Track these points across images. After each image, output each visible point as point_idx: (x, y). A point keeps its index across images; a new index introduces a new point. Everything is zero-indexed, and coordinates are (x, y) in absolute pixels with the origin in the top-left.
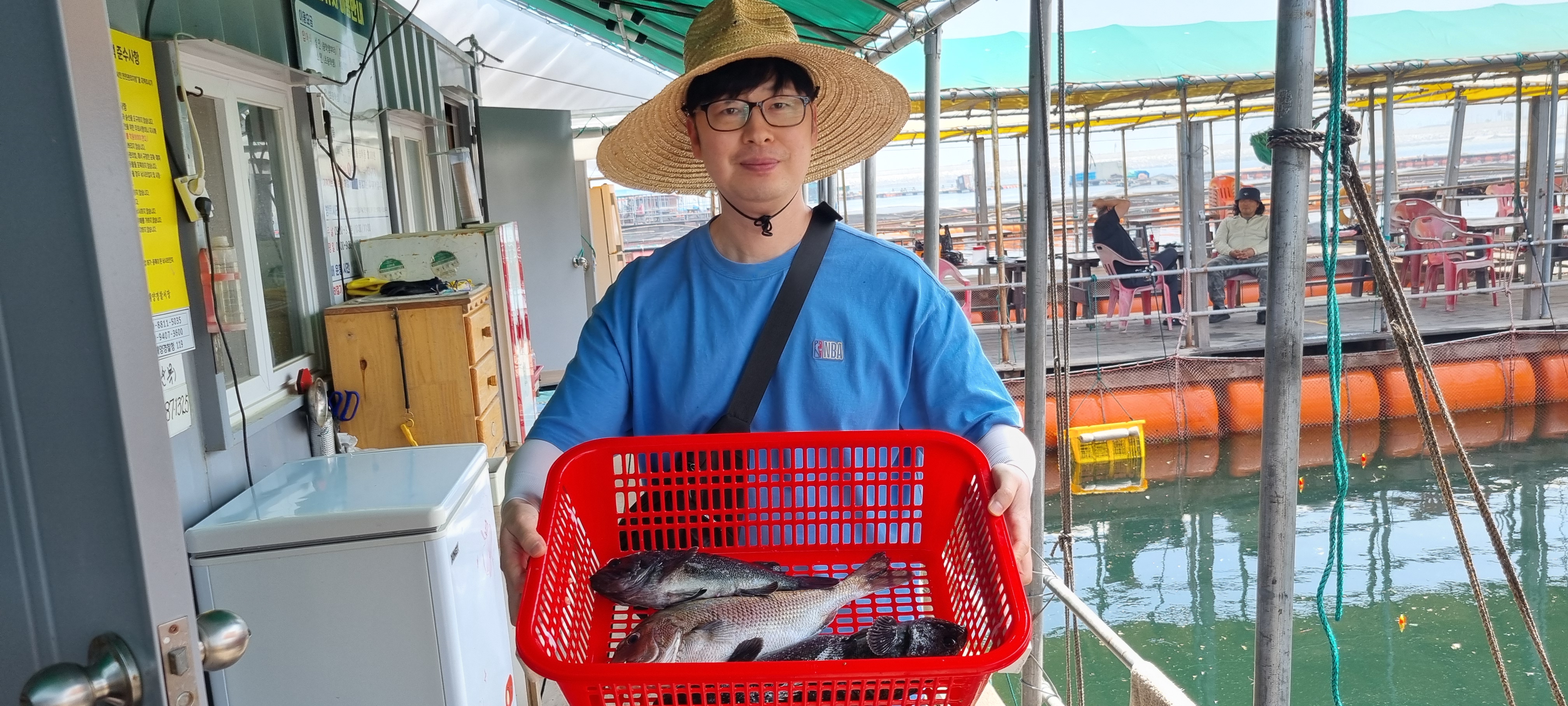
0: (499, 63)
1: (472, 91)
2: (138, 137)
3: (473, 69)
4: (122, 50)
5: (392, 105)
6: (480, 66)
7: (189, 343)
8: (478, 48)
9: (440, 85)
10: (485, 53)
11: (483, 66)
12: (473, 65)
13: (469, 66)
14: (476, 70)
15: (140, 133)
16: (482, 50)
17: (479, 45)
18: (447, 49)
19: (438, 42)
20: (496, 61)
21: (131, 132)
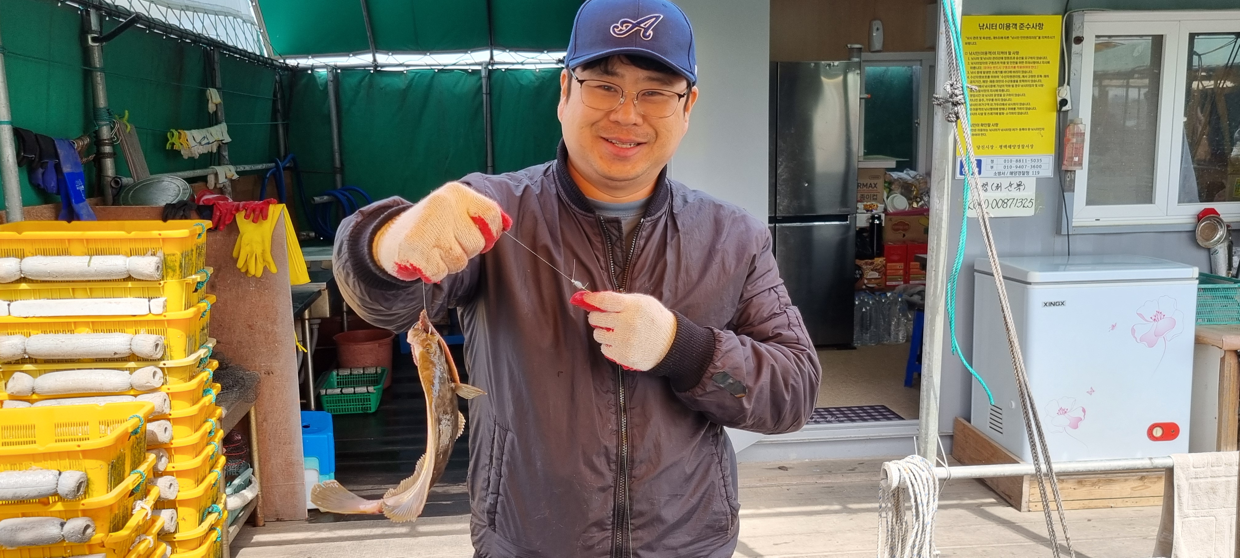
2: (1027, 67)
4: (1026, 24)
7: (1047, 172)
21: (1019, 65)
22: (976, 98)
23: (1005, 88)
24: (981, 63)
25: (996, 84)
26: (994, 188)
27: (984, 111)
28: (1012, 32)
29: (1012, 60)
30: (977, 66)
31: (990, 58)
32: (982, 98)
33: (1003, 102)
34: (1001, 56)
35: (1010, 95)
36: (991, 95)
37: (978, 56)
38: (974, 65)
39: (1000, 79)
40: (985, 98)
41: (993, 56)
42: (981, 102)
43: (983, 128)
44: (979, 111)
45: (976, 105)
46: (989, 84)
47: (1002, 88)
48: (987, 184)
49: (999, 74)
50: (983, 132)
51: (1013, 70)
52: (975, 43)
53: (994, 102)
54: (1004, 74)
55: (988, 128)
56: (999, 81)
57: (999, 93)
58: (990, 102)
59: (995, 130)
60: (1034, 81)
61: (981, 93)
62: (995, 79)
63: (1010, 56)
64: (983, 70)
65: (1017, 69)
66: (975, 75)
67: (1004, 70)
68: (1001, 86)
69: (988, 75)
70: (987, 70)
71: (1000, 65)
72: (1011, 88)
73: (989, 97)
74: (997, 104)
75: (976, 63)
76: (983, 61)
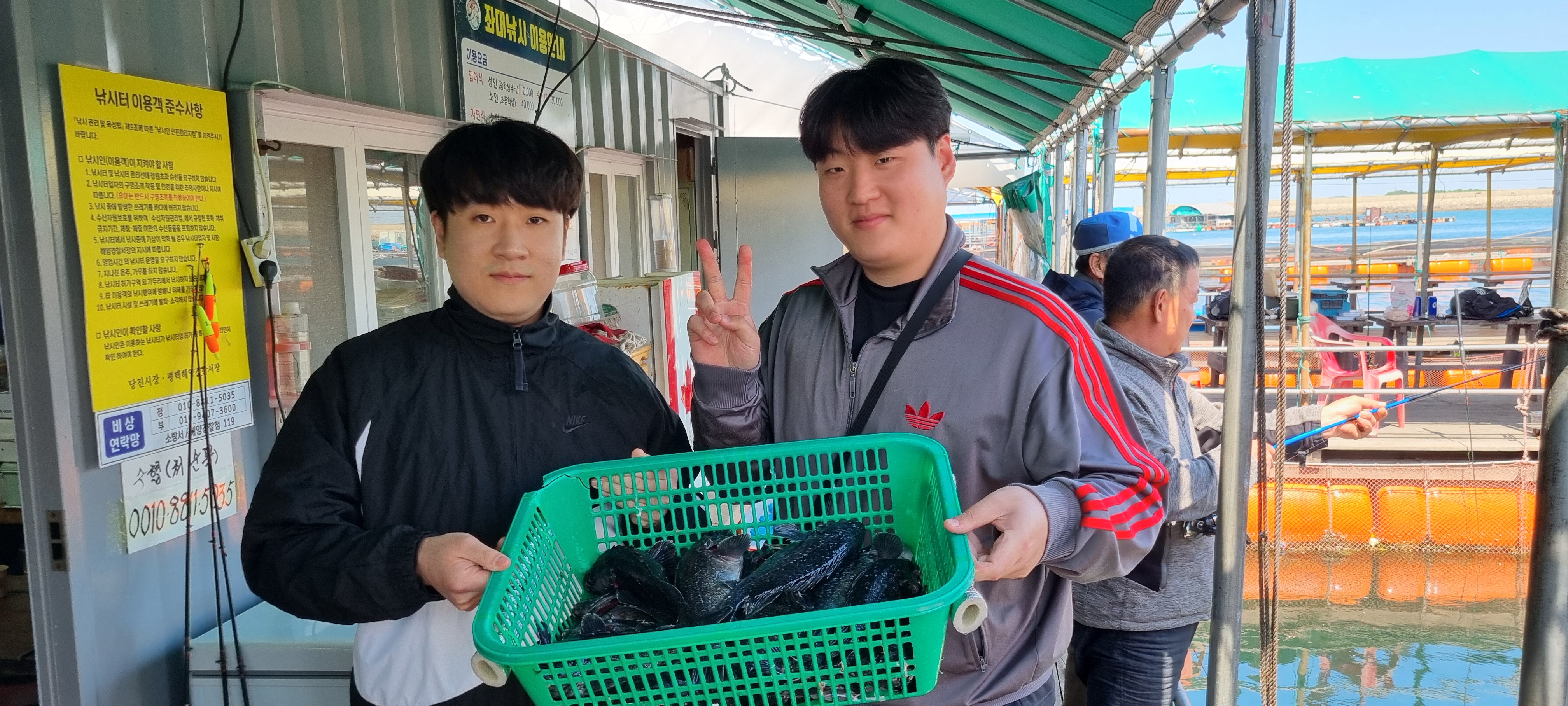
0: (749, 92)
1: (717, 124)
2: (189, 198)
3: (720, 99)
4: (175, 103)
5: (600, 142)
6: (730, 95)
7: (245, 419)
8: (729, 77)
9: (671, 117)
10: (736, 82)
11: (733, 95)
12: (721, 94)
13: (715, 96)
14: (724, 99)
15: (195, 193)
16: (732, 79)
17: (730, 74)
18: (685, 79)
19: (672, 74)
20: (745, 90)
21: (177, 192)
22: (115, 267)
23: (162, 244)
24: (111, 184)
25: (144, 234)
26: (171, 471)
27: (132, 299)
28: (156, 117)
29: (165, 182)
30: (105, 190)
31: (125, 174)
32: (125, 267)
33: (163, 275)
34: (145, 169)
35: (171, 259)
36: (141, 260)
37: (103, 167)
38: (99, 189)
39: (150, 222)
40: (131, 267)
41: (130, 169)
42: (126, 277)
43: (135, 337)
44: (124, 300)
45: (116, 284)
46: (133, 234)
47: (157, 244)
48: (158, 467)
49: (146, 212)
50: (136, 348)
51: (168, 203)
52: (93, 136)
53: (148, 276)
54: (155, 213)
55: (143, 337)
56: (148, 228)
57: (153, 255)
58: (141, 277)
59: (157, 340)
60: (204, 228)
61: (123, 256)
62: (142, 223)
63: (159, 171)
64: (117, 201)
65: (174, 202)
66: (106, 212)
67: (154, 202)
68: (153, 239)
69: (127, 213)
70: (124, 201)
71: (146, 191)
72: (170, 243)
73: (137, 266)
74: (153, 281)
75: (104, 184)
76: (114, 179)
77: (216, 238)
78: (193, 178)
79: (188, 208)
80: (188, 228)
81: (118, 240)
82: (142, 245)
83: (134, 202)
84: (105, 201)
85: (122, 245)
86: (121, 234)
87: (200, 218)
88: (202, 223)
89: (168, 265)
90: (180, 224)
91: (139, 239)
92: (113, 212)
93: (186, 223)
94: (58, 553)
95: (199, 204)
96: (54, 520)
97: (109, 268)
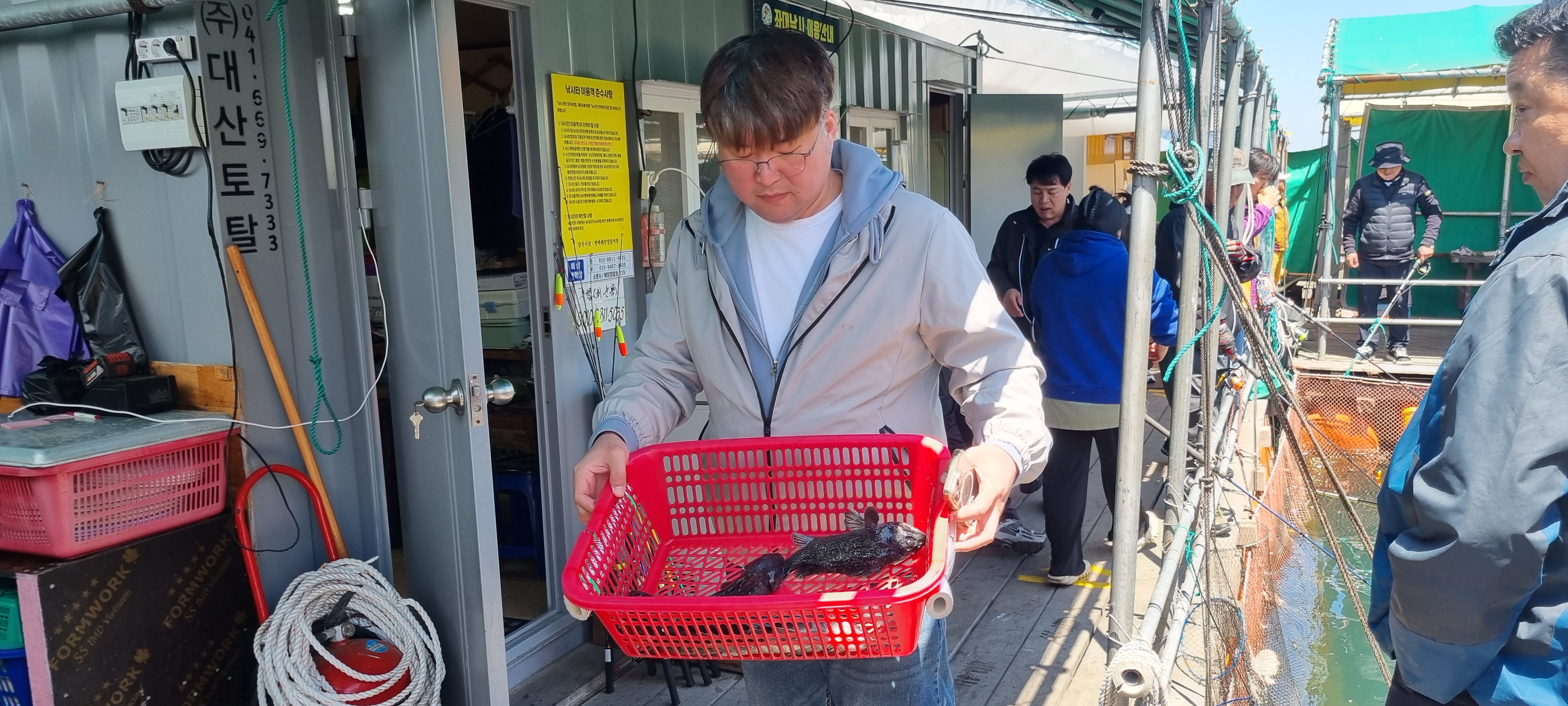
0: (1000, 54)
1: (970, 83)
2: (605, 144)
4: (600, 91)
5: (861, 101)
7: (630, 272)
8: (983, 42)
9: (924, 79)
11: (987, 57)
15: (608, 141)
16: (986, 43)
17: (985, 39)
18: (940, 47)
19: (928, 44)
20: (997, 53)
21: (600, 141)
22: (573, 181)
23: (593, 169)
24: (572, 137)
25: (585, 163)
26: (596, 295)
27: (580, 199)
28: (592, 99)
29: (595, 135)
30: (569, 140)
31: (578, 131)
32: (577, 181)
33: (593, 187)
34: (586, 128)
35: (597, 178)
36: (584, 178)
37: (568, 128)
38: (567, 139)
39: (588, 157)
40: (580, 181)
41: (580, 128)
42: (578, 187)
43: (581, 219)
44: (577, 199)
45: (573, 190)
46: (581, 163)
47: (591, 169)
48: (591, 291)
49: (586, 152)
50: (581, 225)
51: (596, 147)
52: (564, 111)
53: (587, 187)
54: (590, 152)
55: (584, 220)
56: (587, 160)
57: (589, 175)
58: (584, 187)
59: (590, 222)
60: (612, 161)
61: (576, 175)
62: (585, 158)
63: (592, 129)
64: (574, 146)
65: (599, 146)
66: (569, 151)
67: (590, 146)
68: (590, 166)
69: (578, 152)
70: (577, 146)
71: (586, 140)
72: (597, 169)
73: (583, 181)
74: (589, 189)
75: (569, 136)
76: (573, 134)
77: (618, 167)
78: (607, 133)
79: (604, 150)
80: (605, 161)
81: (574, 166)
82: (585, 169)
83: (581, 146)
84: (569, 145)
85: (576, 169)
86: (576, 163)
87: (610, 155)
88: (611, 159)
89: (595, 181)
90: (601, 158)
91: (584, 166)
92: (572, 151)
93: (604, 158)
94: (547, 328)
95: (610, 147)
96: (545, 311)
97: (570, 181)
